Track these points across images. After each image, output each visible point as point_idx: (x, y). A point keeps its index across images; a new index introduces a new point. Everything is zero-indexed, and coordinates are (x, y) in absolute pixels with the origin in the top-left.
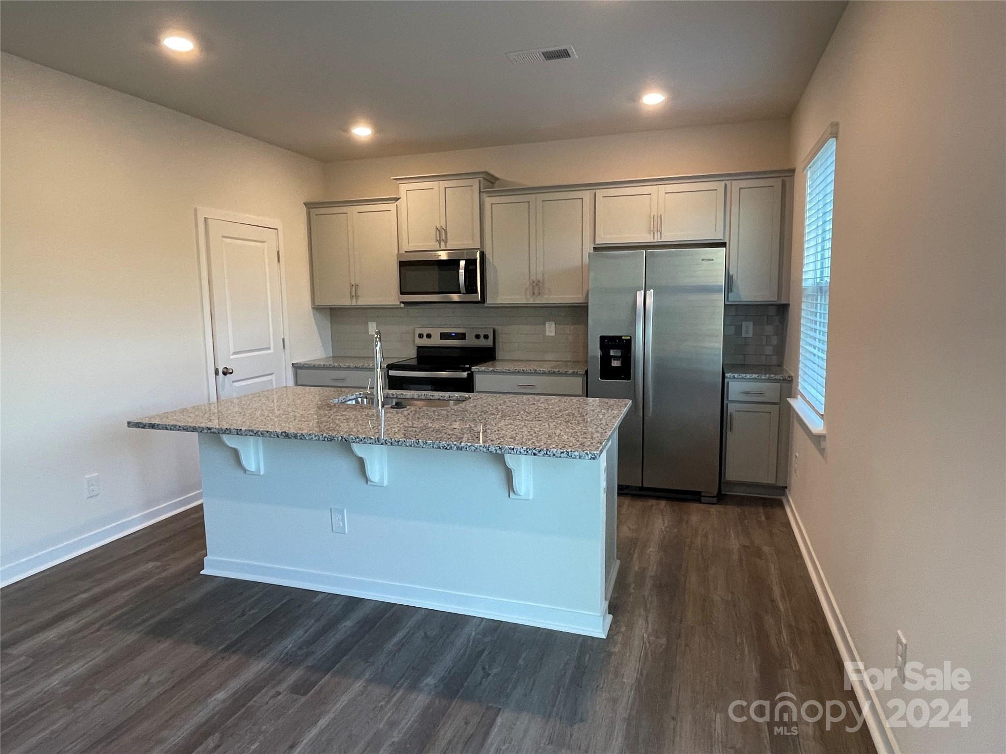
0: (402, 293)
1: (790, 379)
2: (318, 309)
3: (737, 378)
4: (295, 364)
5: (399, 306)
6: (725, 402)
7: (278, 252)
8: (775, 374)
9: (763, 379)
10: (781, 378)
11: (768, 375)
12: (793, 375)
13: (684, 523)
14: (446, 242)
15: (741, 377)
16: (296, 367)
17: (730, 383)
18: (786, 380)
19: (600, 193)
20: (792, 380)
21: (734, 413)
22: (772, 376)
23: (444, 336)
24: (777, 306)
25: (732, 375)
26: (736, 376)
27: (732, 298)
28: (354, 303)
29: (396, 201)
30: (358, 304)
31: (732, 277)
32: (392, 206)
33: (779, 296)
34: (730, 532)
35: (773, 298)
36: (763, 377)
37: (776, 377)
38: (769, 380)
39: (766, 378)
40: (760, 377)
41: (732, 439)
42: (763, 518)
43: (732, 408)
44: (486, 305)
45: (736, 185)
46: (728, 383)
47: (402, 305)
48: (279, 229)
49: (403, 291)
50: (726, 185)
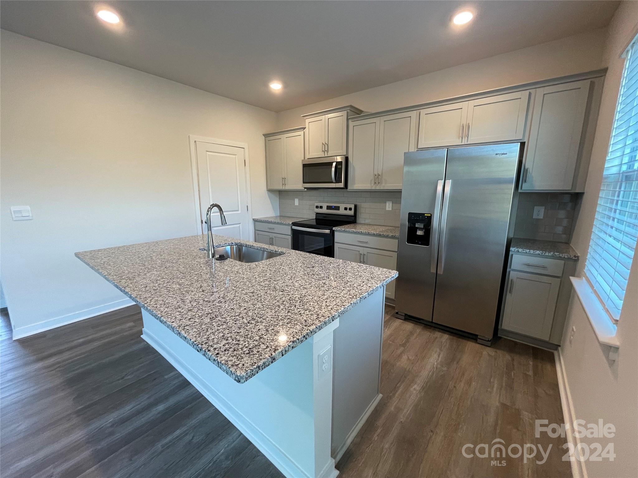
0: (304, 183)
1: (576, 258)
2: (270, 191)
3: (520, 252)
4: (254, 219)
5: (304, 190)
6: (508, 270)
7: (245, 160)
8: (560, 252)
9: (546, 255)
10: (566, 257)
11: (552, 253)
12: (579, 255)
13: (455, 363)
14: (328, 151)
15: (524, 251)
16: (255, 221)
17: (514, 255)
18: (571, 259)
19: (423, 112)
20: (578, 259)
21: (515, 280)
22: (557, 254)
23: (329, 208)
24: (571, 195)
25: (517, 250)
26: (520, 251)
27: (525, 187)
28: (284, 188)
29: (304, 129)
30: (285, 189)
31: (527, 170)
32: (301, 133)
33: (574, 185)
34: (494, 382)
35: (566, 187)
36: (547, 254)
37: (561, 255)
38: (553, 257)
39: (550, 254)
40: (543, 254)
41: (510, 299)
42: (531, 373)
43: (512, 275)
44: (348, 190)
45: (540, 91)
46: (512, 255)
47: (306, 190)
48: (245, 149)
49: (304, 181)
50: (530, 94)
